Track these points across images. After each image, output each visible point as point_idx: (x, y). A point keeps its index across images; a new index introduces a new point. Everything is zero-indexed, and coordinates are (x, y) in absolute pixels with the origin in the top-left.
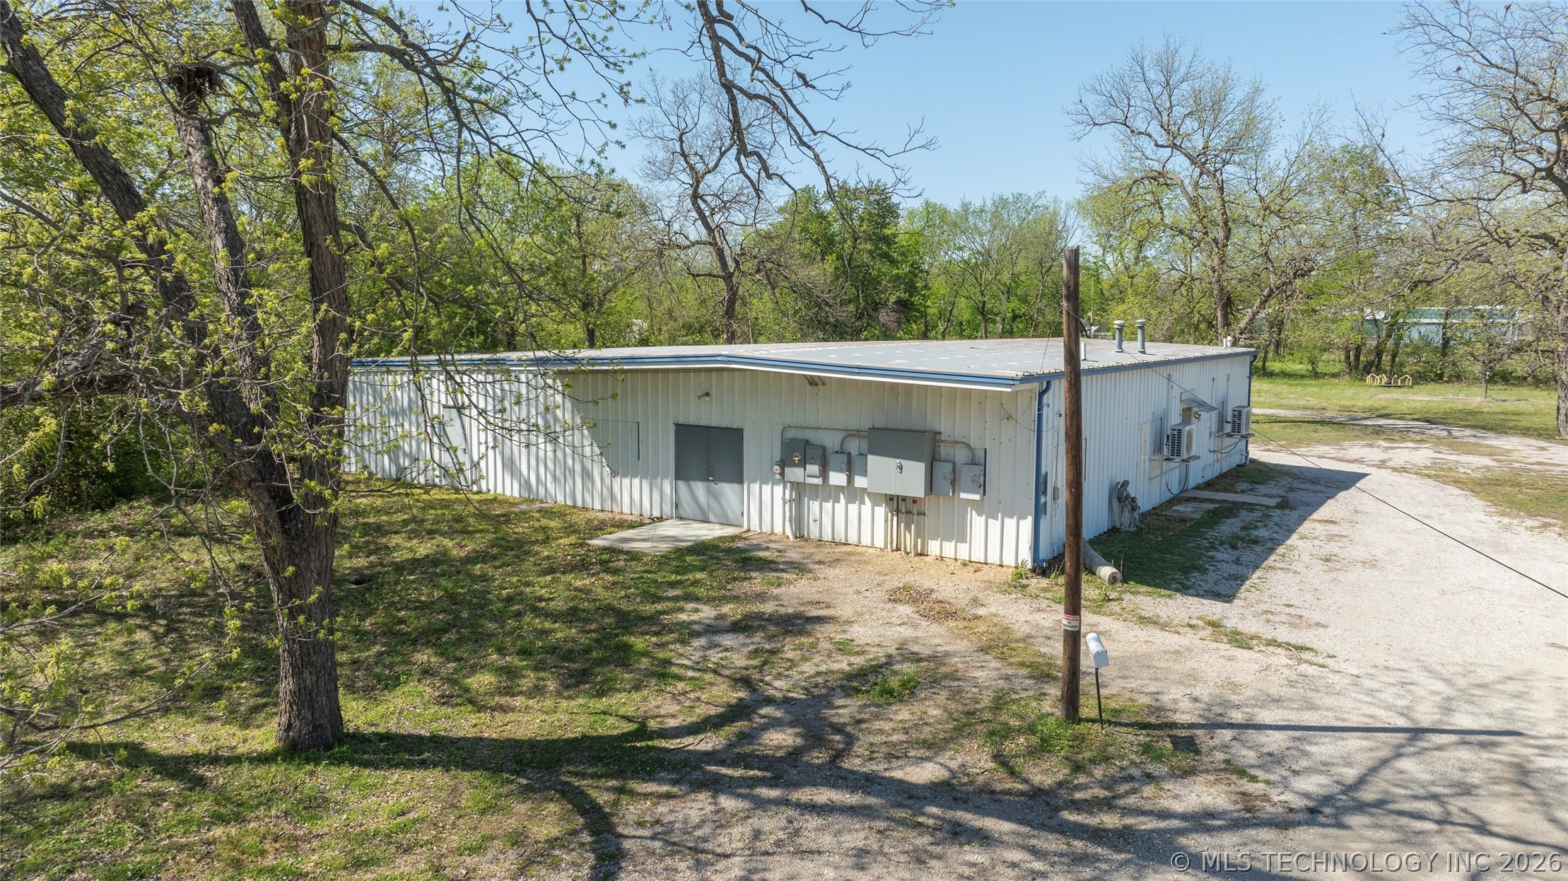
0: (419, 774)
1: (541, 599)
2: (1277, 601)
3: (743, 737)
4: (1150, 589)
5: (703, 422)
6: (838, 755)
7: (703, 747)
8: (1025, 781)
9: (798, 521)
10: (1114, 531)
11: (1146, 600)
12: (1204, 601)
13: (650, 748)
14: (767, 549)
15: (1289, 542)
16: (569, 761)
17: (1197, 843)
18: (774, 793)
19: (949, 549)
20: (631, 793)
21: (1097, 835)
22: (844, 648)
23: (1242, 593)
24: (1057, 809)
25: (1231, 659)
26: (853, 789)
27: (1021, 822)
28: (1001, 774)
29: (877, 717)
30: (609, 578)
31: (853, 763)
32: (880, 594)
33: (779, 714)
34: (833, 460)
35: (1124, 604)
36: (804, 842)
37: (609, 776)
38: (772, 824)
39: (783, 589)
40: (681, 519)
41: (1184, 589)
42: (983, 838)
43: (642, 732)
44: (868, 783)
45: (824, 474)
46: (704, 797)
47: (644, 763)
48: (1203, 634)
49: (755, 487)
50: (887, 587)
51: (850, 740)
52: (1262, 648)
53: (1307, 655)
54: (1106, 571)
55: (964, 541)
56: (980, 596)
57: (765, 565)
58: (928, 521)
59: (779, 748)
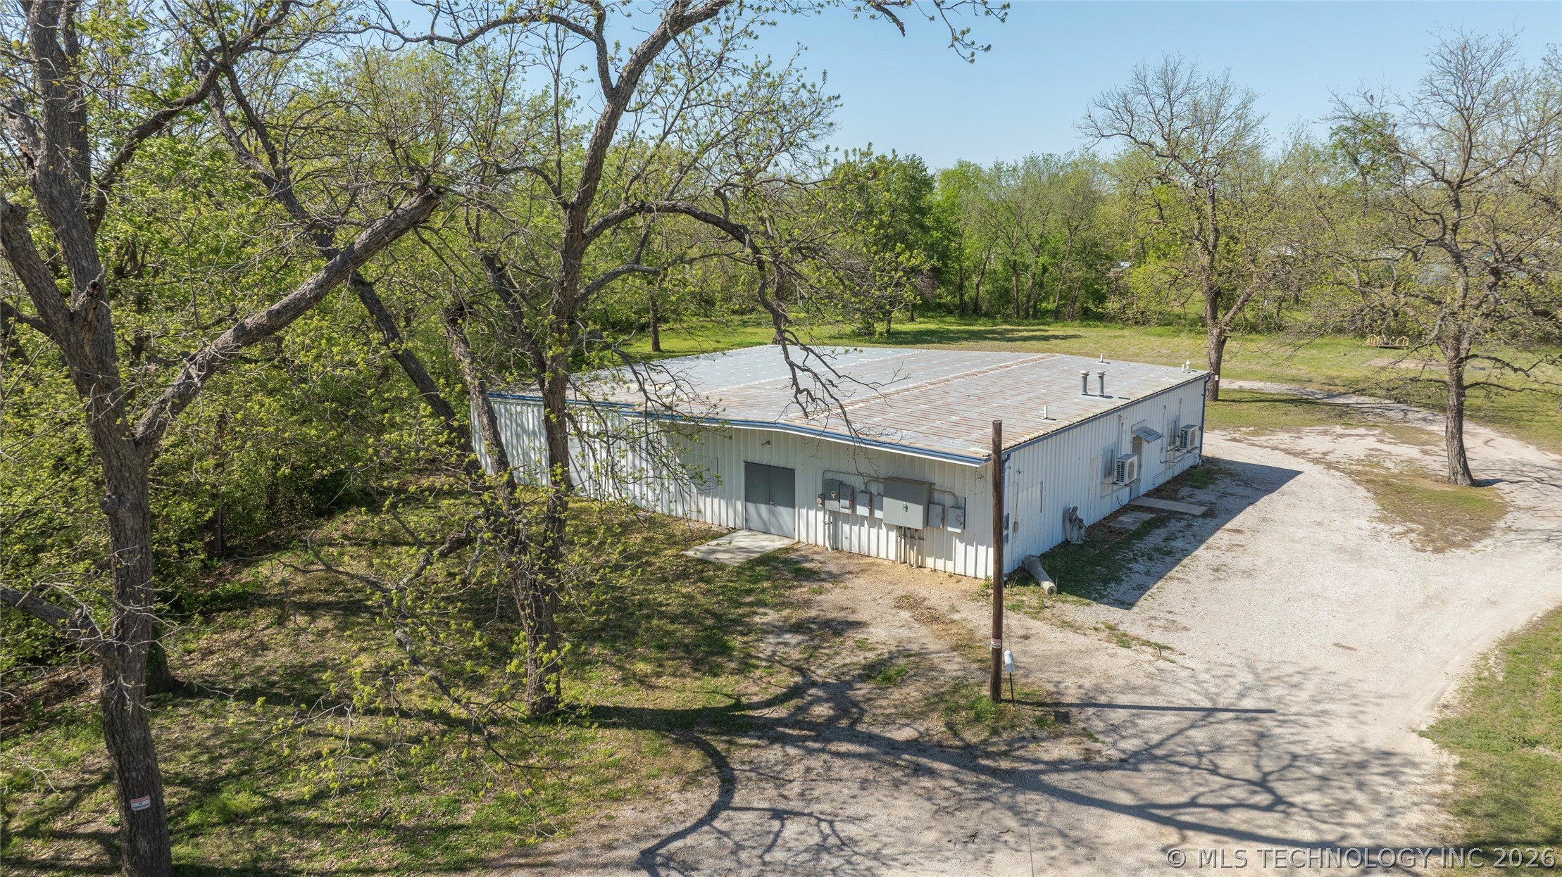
0: (615, 732)
1: (660, 605)
2: (1163, 608)
3: (799, 709)
4: (1076, 599)
5: (765, 462)
6: (854, 722)
7: (774, 715)
8: (962, 740)
9: (835, 537)
10: (1066, 543)
11: (1072, 608)
12: (1112, 609)
13: (744, 716)
14: (812, 560)
15: (1196, 553)
16: (698, 724)
17: (1053, 779)
18: (817, 745)
19: (940, 564)
20: (736, 744)
21: (994, 772)
22: (862, 646)
23: (1141, 602)
24: (976, 757)
25: (1113, 655)
26: (861, 744)
27: (954, 764)
28: (949, 734)
29: (880, 697)
30: (703, 585)
31: (862, 728)
32: (889, 601)
33: (821, 693)
34: (859, 497)
35: (1055, 611)
36: (833, 775)
37: (723, 734)
38: (816, 763)
39: (823, 597)
40: (750, 530)
41: (1100, 599)
42: (931, 773)
43: (738, 705)
44: (869, 739)
45: (853, 507)
46: (777, 747)
47: (741, 726)
48: (1102, 635)
49: (804, 511)
50: (894, 595)
51: (862, 712)
52: (1138, 647)
53: (1165, 653)
54: (1047, 585)
55: (950, 559)
56: (957, 603)
57: (811, 575)
58: (925, 544)
59: (819, 716)
